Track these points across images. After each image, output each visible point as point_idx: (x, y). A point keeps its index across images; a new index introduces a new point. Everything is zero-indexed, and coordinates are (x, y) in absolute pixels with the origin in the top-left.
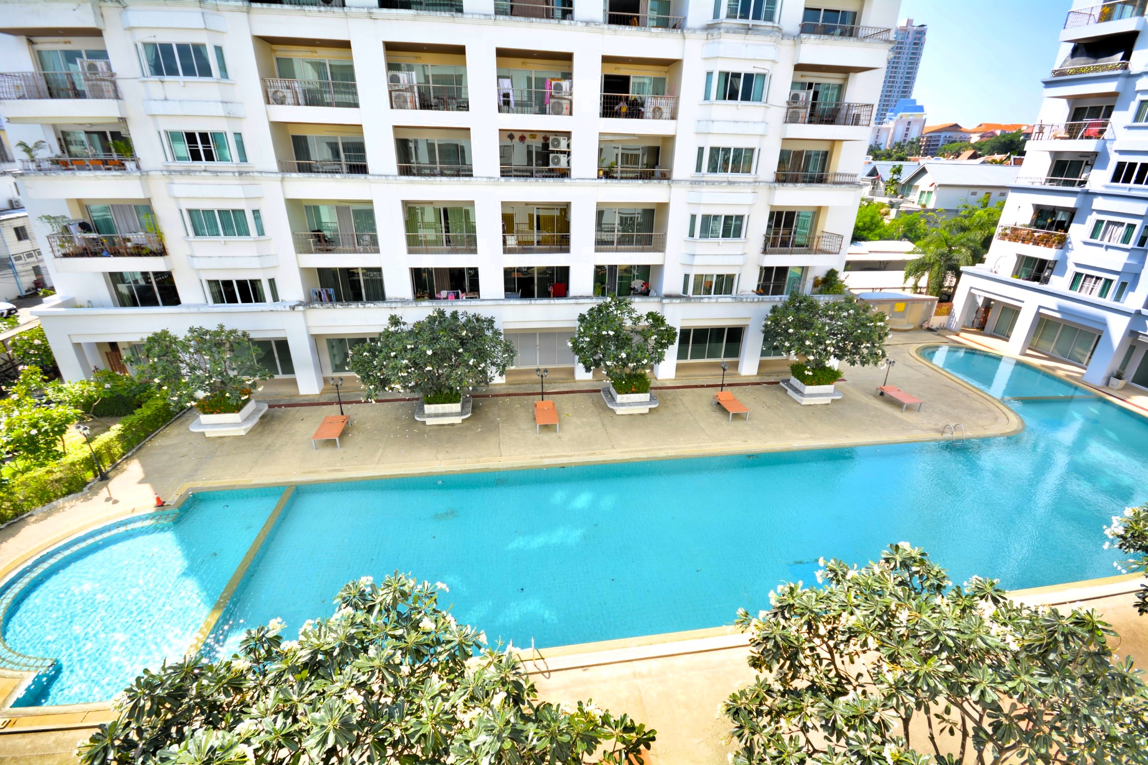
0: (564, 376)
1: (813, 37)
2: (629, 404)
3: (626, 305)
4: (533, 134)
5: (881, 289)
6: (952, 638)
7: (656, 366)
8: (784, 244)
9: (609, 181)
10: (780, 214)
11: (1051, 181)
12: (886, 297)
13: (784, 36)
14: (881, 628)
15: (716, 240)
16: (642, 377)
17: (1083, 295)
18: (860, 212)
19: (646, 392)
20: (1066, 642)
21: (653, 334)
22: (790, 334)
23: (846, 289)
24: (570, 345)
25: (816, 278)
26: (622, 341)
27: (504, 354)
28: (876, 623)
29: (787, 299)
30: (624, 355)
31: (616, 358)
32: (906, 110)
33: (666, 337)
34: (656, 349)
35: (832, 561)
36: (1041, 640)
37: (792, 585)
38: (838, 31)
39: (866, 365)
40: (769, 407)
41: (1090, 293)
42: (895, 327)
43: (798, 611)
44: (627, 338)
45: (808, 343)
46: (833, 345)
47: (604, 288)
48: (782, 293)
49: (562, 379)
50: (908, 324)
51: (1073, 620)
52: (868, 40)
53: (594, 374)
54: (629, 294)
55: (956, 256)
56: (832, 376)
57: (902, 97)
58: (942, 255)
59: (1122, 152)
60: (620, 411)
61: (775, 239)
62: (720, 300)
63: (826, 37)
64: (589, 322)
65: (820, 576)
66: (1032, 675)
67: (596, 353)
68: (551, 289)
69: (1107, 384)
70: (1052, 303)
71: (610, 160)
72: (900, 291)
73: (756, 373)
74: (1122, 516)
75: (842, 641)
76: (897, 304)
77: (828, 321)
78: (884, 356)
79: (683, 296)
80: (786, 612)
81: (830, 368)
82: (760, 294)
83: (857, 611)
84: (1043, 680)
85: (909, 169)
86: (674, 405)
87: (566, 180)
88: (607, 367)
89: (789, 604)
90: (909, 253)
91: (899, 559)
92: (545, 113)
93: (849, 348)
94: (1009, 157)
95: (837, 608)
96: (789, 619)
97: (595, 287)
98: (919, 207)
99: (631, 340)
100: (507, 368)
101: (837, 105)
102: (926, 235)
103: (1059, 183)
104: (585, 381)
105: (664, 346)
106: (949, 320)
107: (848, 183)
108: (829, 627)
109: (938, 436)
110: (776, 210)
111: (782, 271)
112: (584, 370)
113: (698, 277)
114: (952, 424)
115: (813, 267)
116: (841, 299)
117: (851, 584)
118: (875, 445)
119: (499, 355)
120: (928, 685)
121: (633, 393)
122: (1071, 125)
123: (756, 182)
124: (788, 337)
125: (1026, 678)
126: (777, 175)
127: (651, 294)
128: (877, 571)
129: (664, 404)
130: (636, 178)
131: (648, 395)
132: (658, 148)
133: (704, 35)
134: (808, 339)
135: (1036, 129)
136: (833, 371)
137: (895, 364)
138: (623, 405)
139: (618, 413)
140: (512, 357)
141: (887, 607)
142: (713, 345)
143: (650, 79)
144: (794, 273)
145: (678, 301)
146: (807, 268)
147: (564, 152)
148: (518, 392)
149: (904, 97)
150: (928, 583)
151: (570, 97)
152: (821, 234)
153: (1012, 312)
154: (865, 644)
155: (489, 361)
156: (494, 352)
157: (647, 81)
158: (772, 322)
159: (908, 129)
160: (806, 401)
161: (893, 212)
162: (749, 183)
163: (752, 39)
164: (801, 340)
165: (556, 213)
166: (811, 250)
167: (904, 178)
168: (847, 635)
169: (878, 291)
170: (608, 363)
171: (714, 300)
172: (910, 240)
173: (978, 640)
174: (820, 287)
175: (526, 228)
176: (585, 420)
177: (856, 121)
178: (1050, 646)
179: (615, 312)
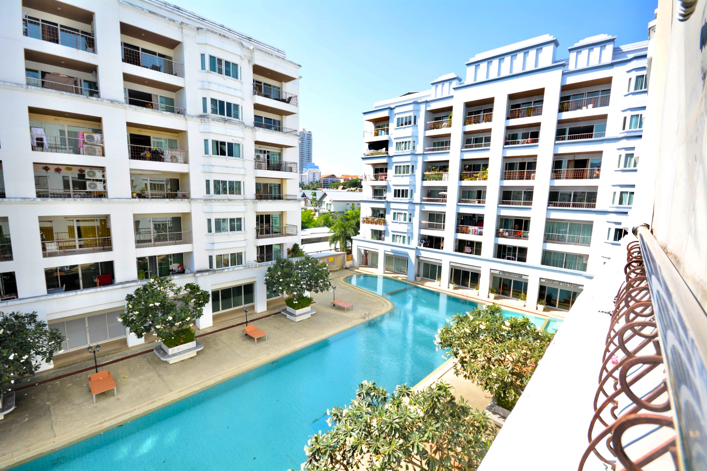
0: (117, 347)
1: (261, 129)
2: (180, 353)
3: (167, 282)
4: (69, 167)
5: (321, 252)
6: (397, 423)
7: (197, 321)
8: (268, 232)
9: (142, 200)
10: (262, 216)
11: (374, 198)
12: (324, 255)
13: (246, 127)
14: (366, 436)
15: (226, 233)
16: (188, 330)
17: (397, 244)
18: (302, 214)
19: (192, 340)
20: (439, 400)
21: (192, 298)
22: (281, 282)
23: (305, 253)
24: (120, 320)
25: (288, 249)
26: (166, 307)
27: (50, 342)
28: (363, 435)
29: (275, 263)
30: (170, 318)
31: (164, 322)
32: (311, 167)
33: (202, 298)
34: (196, 308)
35: (334, 409)
36: (430, 404)
37: (316, 435)
38: (273, 128)
39: (323, 291)
40: (278, 328)
41: (399, 242)
42: (332, 270)
43: (323, 451)
44: (171, 305)
45: (291, 285)
46: (304, 284)
47: (147, 273)
48: (272, 260)
49: (116, 350)
50: (337, 267)
51: (438, 388)
52: (288, 134)
53: (145, 339)
54: (169, 275)
55: (348, 232)
56: (307, 302)
57: (308, 162)
58: (342, 232)
59: (395, 185)
60: (172, 361)
61: (262, 230)
62: (235, 269)
63: (268, 130)
64: (136, 299)
65: (329, 421)
66: (432, 426)
67: (146, 321)
68: (96, 280)
69: (416, 280)
70: (389, 248)
71: (141, 186)
72: (329, 251)
73: (266, 310)
74: (438, 334)
75: (350, 457)
76: (330, 258)
77: (300, 272)
78: (330, 285)
79: (210, 270)
80: (316, 455)
81: (306, 297)
82: (260, 262)
83: (353, 433)
84: (437, 426)
85: (319, 193)
86: (215, 344)
87: (103, 199)
88: (157, 330)
89: (317, 449)
90: (328, 233)
91: (364, 392)
92: (79, 153)
93: (313, 284)
94: (357, 189)
95: (343, 437)
96: (319, 460)
97: (138, 273)
98: (328, 211)
99: (174, 306)
100: (55, 354)
101: (280, 162)
102: (334, 224)
103: (377, 198)
104: (138, 346)
105: (202, 305)
106: (353, 263)
107: (293, 199)
108: (341, 452)
109: (363, 320)
110: (259, 214)
111: (269, 247)
112: (136, 337)
113: (219, 257)
114: (367, 313)
115: (286, 243)
116: (303, 258)
117: (346, 418)
118: (338, 334)
119: (45, 344)
120: (395, 457)
121: (182, 344)
122: (375, 175)
123: (245, 199)
124: (280, 284)
125: (430, 428)
126: (256, 196)
127: (186, 272)
128: (356, 403)
129: (207, 346)
130: (164, 197)
131: (195, 342)
132: (178, 180)
133: (199, 120)
134: (291, 283)
135: (364, 177)
136: (308, 298)
137: (336, 288)
138: (174, 355)
139: (171, 363)
140: (59, 343)
141: (366, 422)
142: (236, 298)
143: (166, 140)
144: (276, 249)
145: (207, 273)
146: (283, 244)
147: (101, 181)
148: (69, 372)
149: (309, 162)
150: (380, 399)
151: (101, 145)
152: (286, 226)
153: (375, 255)
154: (362, 451)
155: (32, 352)
156: (38, 342)
157: (163, 141)
158: (269, 277)
159: (314, 176)
160: (298, 319)
161: (317, 214)
162: (241, 200)
163: (227, 125)
164: (288, 284)
165: (97, 224)
166: (282, 234)
167: (318, 197)
168: (352, 451)
169: (319, 253)
170: (158, 327)
171: (231, 270)
172: (327, 226)
173: (408, 418)
174: (291, 254)
175: (66, 236)
176: (141, 377)
177: (291, 170)
178: (434, 407)
179: (159, 289)
